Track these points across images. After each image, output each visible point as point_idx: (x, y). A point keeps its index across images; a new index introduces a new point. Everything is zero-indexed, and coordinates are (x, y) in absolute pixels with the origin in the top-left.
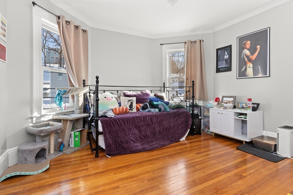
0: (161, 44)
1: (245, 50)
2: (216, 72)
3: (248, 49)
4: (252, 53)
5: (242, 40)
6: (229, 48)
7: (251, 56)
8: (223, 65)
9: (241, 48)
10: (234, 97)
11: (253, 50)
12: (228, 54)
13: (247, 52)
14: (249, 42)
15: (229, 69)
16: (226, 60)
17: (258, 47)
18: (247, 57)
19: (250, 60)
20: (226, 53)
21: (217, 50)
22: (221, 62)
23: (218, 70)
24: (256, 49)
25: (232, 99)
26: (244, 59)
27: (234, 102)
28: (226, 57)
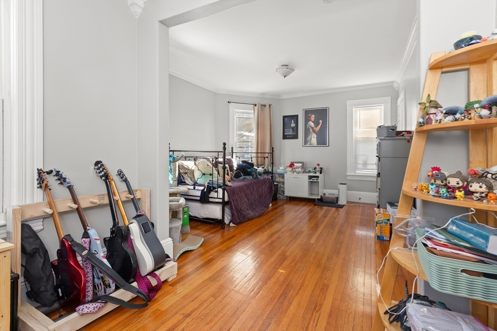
0: (228, 102)
1: (310, 122)
2: (283, 139)
3: (313, 122)
4: (316, 126)
5: (307, 113)
6: (295, 118)
7: (315, 128)
8: (290, 132)
9: (307, 120)
10: (303, 163)
11: (316, 124)
12: (294, 123)
13: (311, 124)
14: (313, 116)
15: (295, 137)
16: (293, 128)
17: (321, 121)
18: (312, 128)
19: (314, 131)
20: (293, 122)
21: (284, 117)
22: (287, 129)
23: (285, 137)
24: (319, 123)
25: (301, 165)
26: (309, 129)
27: (302, 167)
28: (293, 125)
